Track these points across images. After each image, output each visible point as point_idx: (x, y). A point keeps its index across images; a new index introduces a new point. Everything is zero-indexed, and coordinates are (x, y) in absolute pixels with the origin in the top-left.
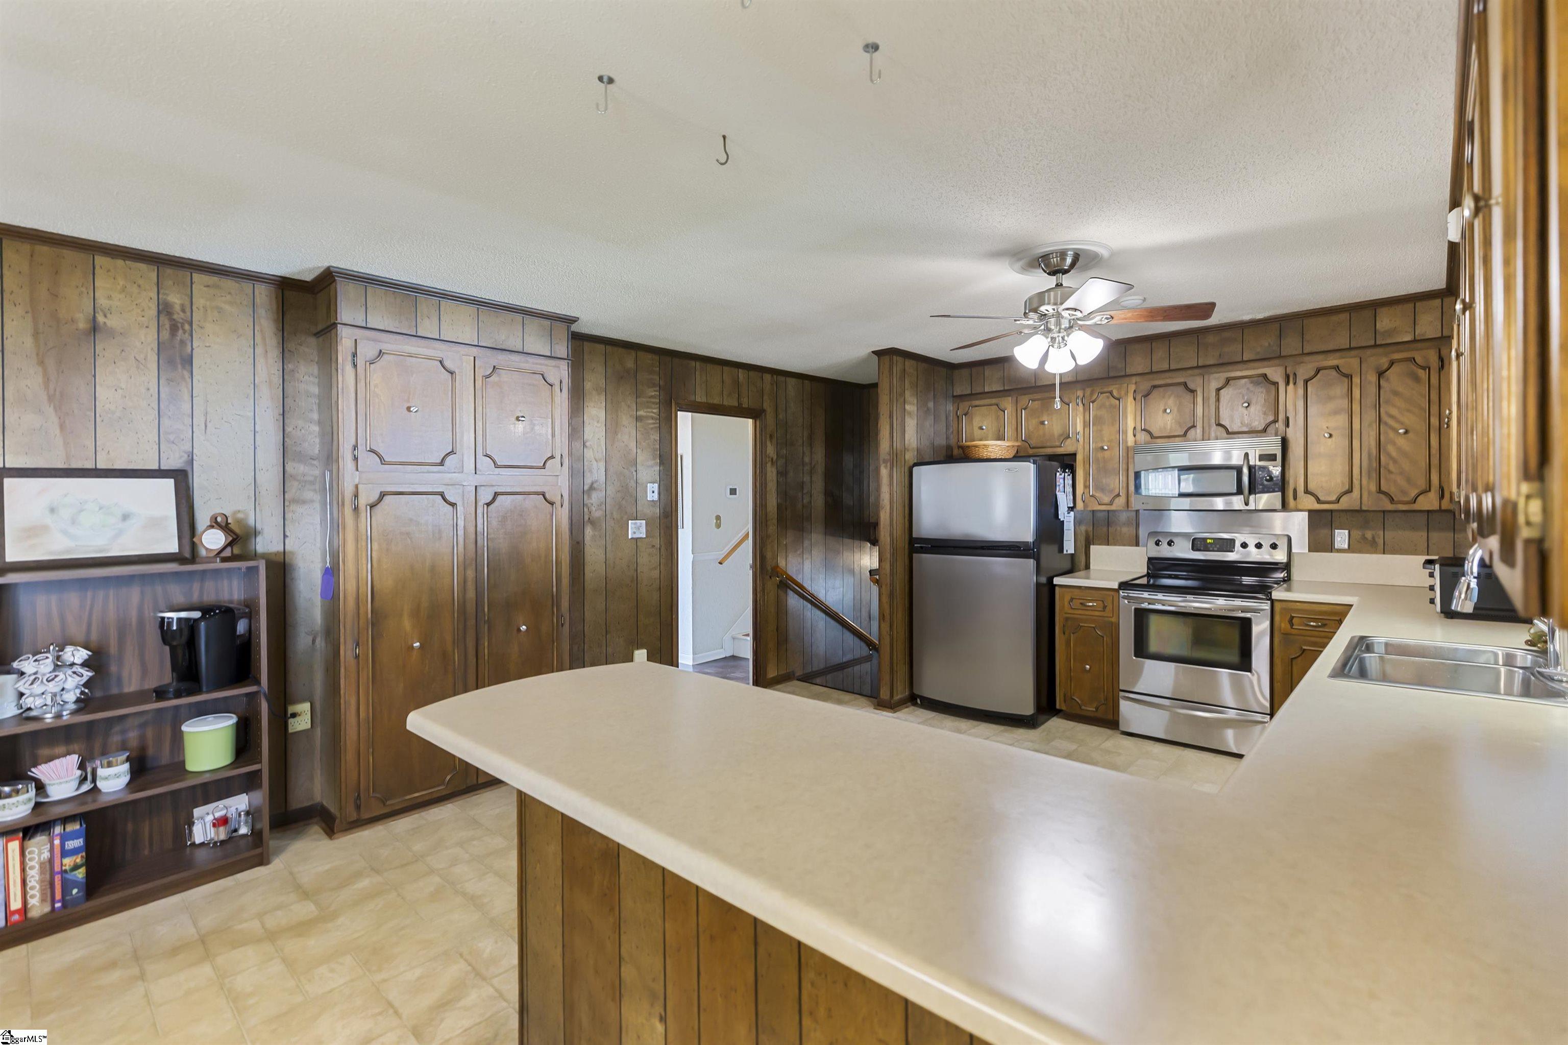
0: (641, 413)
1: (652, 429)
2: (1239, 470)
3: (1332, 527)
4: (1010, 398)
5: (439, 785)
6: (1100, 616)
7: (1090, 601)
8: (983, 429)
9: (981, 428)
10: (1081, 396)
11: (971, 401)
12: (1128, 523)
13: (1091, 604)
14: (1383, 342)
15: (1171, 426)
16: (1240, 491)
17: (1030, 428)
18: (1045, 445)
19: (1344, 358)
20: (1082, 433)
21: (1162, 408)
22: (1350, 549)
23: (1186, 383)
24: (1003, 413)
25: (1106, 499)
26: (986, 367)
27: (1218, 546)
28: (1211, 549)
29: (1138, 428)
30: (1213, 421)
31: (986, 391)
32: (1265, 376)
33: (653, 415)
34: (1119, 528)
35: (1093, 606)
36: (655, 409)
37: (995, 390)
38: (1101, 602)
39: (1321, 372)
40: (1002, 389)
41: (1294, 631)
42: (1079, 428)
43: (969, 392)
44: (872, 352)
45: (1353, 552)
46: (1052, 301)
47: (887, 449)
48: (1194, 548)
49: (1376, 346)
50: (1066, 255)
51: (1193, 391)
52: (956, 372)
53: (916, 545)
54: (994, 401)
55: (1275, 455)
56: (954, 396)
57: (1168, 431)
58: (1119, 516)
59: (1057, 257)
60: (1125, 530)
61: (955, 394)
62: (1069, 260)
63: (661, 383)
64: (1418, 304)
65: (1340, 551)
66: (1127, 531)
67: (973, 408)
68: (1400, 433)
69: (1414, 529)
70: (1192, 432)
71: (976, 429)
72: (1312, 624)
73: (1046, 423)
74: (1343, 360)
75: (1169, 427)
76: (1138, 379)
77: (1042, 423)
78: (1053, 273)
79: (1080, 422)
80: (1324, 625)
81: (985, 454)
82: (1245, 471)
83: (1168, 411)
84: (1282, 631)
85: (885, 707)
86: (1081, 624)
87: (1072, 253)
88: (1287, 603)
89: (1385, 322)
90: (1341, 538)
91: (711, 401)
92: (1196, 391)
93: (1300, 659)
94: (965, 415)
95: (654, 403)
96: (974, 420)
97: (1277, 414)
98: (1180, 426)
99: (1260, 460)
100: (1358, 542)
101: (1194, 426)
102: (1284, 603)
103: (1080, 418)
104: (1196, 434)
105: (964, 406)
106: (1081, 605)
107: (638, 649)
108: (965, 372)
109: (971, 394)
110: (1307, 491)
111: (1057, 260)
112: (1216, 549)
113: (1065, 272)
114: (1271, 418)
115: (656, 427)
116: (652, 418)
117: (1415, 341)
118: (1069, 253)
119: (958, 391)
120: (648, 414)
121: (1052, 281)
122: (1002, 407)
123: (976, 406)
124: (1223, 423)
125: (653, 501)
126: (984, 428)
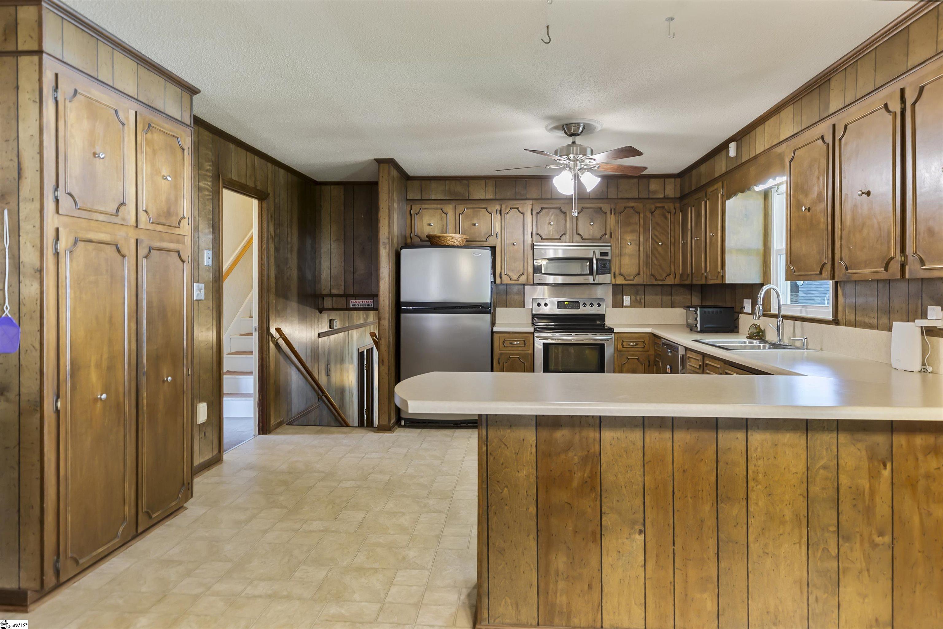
0: (201, 184)
1: (208, 200)
2: (591, 260)
3: (623, 294)
4: (451, 206)
5: (114, 539)
6: (522, 350)
7: (515, 341)
8: (431, 226)
9: (430, 225)
10: (499, 209)
11: (422, 204)
12: (518, 293)
13: (515, 343)
14: (652, 197)
15: (553, 233)
16: (591, 273)
17: (465, 227)
18: (475, 239)
19: (637, 203)
20: (499, 233)
21: (548, 222)
22: (631, 306)
23: (561, 207)
24: (446, 215)
25: (515, 277)
26: (432, 181)
27: (571, 306)
28: (568, 307)
29: (534, 233)
30: (575, 231)
31: (432, 198)
32: (600, 208)
33: (207, 187)
34: (513, 296)
35: (517, 344)
36: (209, 182)
37: (439, 198)
38: (523, 341)
39: (626, 209)
40: (445, 198)
41: (624, 349)
42: (498, 229)
43: (419, 198)
44: (375, 159)
45: (632, 308)
46: (575, 152)
47: (386, 235)
48: (559, 307)
49: (649, 198)
50: (580, 126)
51: (565, 213)
52: (409, 182)
53: (403, 307)
54: (439, 206)
55: (608, 253)
56: (407, 200)
57: (551, 236)
58: (513, 289)
59: (575, 126)
60: (516, 297)
61: (408, 198)
62: (581, 129)
63: (213, 159)
64: (666, 179)
65: (626, 307)
66: (518, 298)
67: (423, 210)
68: (659, 244)
69: (656, 294)
70: (564, 237)
71: (425, 225)
72: (631, 344)
73: (477, 225)
74: (636, 204)
75: (551, 233)
76: (534, 202)
77: (474, 225)
78: (571, 135)
79: (498, 226)
80: (637, 344)
81: (450, 243)
82: (595, 261)
83: (552, 223)
84: (618, 350)
85: (385, 430)
86: (510, 357)
87: (583, 125)
88: (620, 334)
89: (654, 186)
90: (627, 300)
91: (240, 181)
92: (566, 213)
93: (627, 363)
94: (417, 214)
95: (209, 176)
96: (424, 219)
97: (606, 230)
98: (558, 233)
99: (601, 256)
100: (634, 302)
101: (565, 234)
102: (619, 334)
103: (498, 223)
104: (566, 238)
105: (416, 208)
106: (510, 344)
107: (200, 402)
108: (417, 183)
109: (421, 200)
110: (620, 274)
111: (575, 128)
112: (570, 308)
113: (579, 135)
114: (604, 232)
115: (209, 199)
116: (208, 190)
117: (664, 198)
118: (581, 125)
119: (410, 197)
120: (205, 186)
121: (569, 140)
122: (445, 211)
123: (425, 209)
124: (580, 233)
125: (209, 266)
126: (432, 224)
